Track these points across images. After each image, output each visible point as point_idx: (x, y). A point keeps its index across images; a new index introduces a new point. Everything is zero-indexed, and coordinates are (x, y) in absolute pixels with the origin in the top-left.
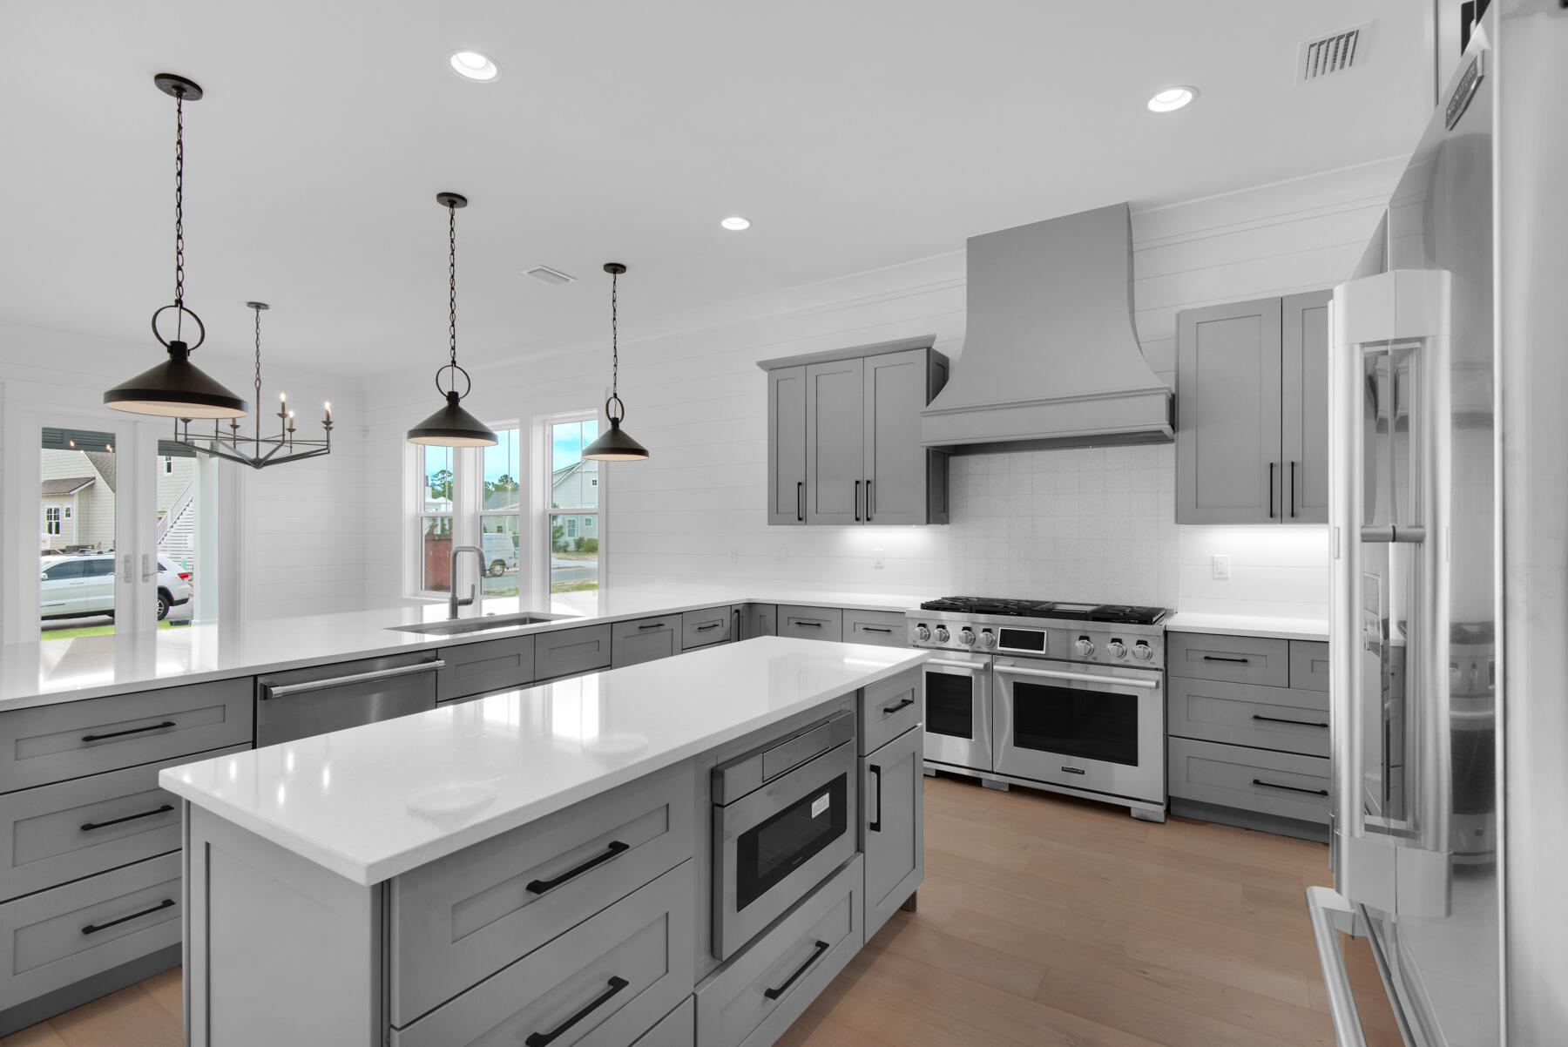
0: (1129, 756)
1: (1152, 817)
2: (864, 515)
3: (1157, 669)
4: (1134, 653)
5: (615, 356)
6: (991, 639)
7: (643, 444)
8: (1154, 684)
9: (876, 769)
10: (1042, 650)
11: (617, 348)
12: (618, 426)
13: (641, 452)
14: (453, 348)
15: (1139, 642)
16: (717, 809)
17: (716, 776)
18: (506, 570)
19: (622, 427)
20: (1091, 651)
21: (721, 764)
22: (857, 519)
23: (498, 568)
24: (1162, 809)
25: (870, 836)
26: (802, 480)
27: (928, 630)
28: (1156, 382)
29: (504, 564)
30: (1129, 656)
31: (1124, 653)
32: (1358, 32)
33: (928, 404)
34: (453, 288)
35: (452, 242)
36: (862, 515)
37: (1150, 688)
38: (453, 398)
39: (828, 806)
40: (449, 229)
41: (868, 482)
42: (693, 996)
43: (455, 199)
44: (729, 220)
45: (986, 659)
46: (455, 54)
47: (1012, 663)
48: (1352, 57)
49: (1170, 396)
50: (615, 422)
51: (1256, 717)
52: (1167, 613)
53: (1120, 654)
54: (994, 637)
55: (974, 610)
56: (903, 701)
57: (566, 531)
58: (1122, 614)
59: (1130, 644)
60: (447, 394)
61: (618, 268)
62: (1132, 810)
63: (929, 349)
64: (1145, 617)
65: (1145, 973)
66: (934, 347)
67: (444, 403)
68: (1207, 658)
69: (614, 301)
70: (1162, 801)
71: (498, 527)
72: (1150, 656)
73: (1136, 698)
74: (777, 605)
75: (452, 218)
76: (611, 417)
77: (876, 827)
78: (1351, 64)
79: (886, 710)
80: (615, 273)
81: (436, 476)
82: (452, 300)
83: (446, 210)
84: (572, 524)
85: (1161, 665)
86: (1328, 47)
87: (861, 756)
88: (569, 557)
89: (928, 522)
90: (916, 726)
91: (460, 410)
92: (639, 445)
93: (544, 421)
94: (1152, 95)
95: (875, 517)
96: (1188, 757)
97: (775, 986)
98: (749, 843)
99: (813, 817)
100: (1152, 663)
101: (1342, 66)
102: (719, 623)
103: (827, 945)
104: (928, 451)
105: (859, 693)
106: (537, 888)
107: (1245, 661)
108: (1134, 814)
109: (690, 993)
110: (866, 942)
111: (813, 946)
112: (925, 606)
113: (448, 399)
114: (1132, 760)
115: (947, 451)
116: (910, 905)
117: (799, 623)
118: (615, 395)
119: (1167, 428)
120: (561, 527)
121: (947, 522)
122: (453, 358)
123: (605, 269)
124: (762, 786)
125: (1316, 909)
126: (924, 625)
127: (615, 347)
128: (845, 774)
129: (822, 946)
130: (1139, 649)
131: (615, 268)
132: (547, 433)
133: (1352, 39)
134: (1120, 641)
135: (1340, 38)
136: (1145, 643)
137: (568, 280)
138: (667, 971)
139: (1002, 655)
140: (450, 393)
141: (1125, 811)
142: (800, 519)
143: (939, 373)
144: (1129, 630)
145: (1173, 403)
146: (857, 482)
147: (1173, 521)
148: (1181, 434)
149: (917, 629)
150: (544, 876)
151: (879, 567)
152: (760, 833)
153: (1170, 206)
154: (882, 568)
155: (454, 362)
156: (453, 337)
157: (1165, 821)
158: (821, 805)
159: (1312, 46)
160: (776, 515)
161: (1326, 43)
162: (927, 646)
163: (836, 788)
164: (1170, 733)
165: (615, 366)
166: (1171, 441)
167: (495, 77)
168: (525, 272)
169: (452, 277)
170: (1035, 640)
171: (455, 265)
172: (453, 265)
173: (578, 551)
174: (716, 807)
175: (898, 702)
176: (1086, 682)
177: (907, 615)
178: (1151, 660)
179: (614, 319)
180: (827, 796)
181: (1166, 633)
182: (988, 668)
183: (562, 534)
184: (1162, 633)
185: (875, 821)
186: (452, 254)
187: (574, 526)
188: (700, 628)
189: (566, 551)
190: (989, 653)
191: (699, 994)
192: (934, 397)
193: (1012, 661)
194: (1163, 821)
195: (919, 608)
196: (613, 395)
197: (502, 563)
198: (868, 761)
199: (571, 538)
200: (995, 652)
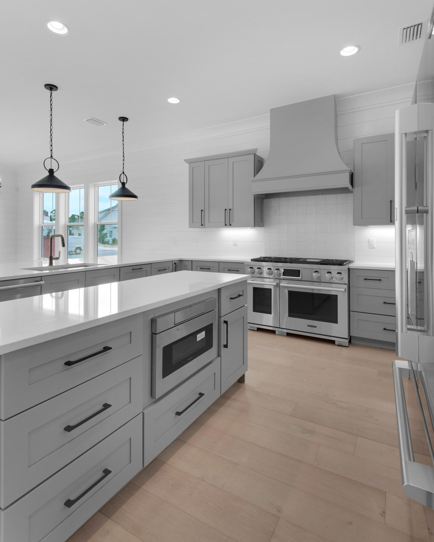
0: (334, 319)
1: (344, 344)
2: (228, 224)
3: (345, 284)
4: (336, 277)
5: (124, 156)
6: (279, 273)
7: (135, 193)
8: (344, 290)
9: (226, 322)
10: (300, 277)
11: (124, 153)
12: (125, 186)
13: (135, 196)
14: (51, 150)
15: (338, 273)
16: (154, 335)
17: (153, 321)
18: (81, 251)
19: (126, 186)
20: (319, 277)
21: (156, 317)
22: (226, 225)
23: (78, 251)
24: (347, 341)
25: (223, 350)
26: (203, 209)
27: (254, 270)
28: (345, 168)
29: (81, 249)
30: (334, 279)
31: (332, 278)
32: (422, 23)
33: (254, 176)
34: (51, 125)
35: (51, 105)
36: (228, 223)
37: (343, 291)
38: (51, 171)
39: (204, 336)
40: (50, 100)
41: (230, 209)
42: (142, 413)
43: (52, 87)
44: (171, 99)
45: (278, 281)
46: (49, 22)
47: (288, 283)
48: (420, 34)
49: (351, 174)
50: (123, 184)
51: (385, 303)
52: (350, 262)
53: (330, 278)
54: (280, 272)
55: (272, 261)
56: (239, 295)
57: (108, 235)
58: (332, 262)
59: (334, 274)
60: (48, 170)
61: (125, 119)
62: (335, 341)
63: (255, 154)
64: (340, 263)
65: (336, 404)
66: (257, 154)
67: (47, 174)
68: (365, 279)
69: (123, 133)
70: (347, 338)
71: (79, 234)
72: (342, 278)
73: (337, 296)
74: (192, 261)
75: (51, 95)
76: (122, 182)
77: (226, 346)
78: (420, 37)
79: (231, 298)
80: (123, 121)
81: (52, 212)
82: (51, 130)
83: (48, 92)
84: (111, 232)
85: (347, 282)
86: (410, 30)
87: (220, 317)
88: (110, 246)
89: (255, 226)
90: (244, 306)
91: (54, 177)
92: (134, 194)
93: (95, 185)
94: (342, 49)
95: (233, 224)
96: (358, 320)
97: (180, 411)
98: (168, 350)
99: (198, 341)
100: (343, 281)
101: (416, 38)
102: (168, 268)
103: (203, 394)
104: (254, 196)
105: (219, 290)
106: (69, 363)
107: (380, 280)
108: (336, 343)
109: (141, 411)
110: (222, 394)
111: (198, 395)
112: (252, 260)
113: (49, 172)
114: (336, 322)
115: (262, 197)
116: (241, 380)
117: (201, 268)
118: (123, 173)
119: (349, 186)
120: (106, 234)
121: (263, 226)
122: (52, 155)
123: (119, 120)
124: (175, 327)
125: (395, 368)
126: (252, 268)
127: (123, 152)
128: (212, 323)
129: (201, 395)
130: (339, 275)
131: (124, 119)
132: (96, 190)
133: (420, 26)
134: (330, 273)
135: (415, 25)
136: (340, 273)
137: (104, 124)
138: (130, 402)
139: (284, 279)
140: (50, 169)
141: (333, 342)
142: (202, 225)
143: (259, 164)
144: (334, 269)
145: (352, 176)
146: (226, 210)
147: (353, 224)
148: (356, 189)
149: (249, 269)
150: (72, 359)
151: (235, 245)
152: (173, 346)
153: (352, 96)
154: (236, 245)
155: (52, 156)
156: (51, 146)
157: (349, 346)
158: (201, 336)
159: (404, 29)
160: (192, 224)
161: (410, 28)
162: (253, 276)
163: (208, 329)
164: (351, 310)
165: (124, 160)
166: (352, 192)
167: (67, 33)
168: (85, 120)
169: (51, 120)
170: (296, 273)
171: (52, 115)
172: (51, 115)
173: (113, 244)
174: (153, 334)
175: (237, 295)
176: (320, 290)
177: (245, 264)
178: (343, 280)
179: (123, 141)
180: (204, 333)
181: (349, 269)
182: (278, 285)
183: (107, 237)
184: (347, 269)
185: (226, 344)
186: (51, 110)
187: (112, 233)
188: (159, 270)
189: (108, 244)
190: (278, 279)
191: (145, 412)
192: (257, 174)
193: (288, 281)
194: (348, 346)
195: (250, 261)
196: (122, 173)
197: (80, 248)
198: (223, 319)
199: (111, 238)
200: (281, 278)
